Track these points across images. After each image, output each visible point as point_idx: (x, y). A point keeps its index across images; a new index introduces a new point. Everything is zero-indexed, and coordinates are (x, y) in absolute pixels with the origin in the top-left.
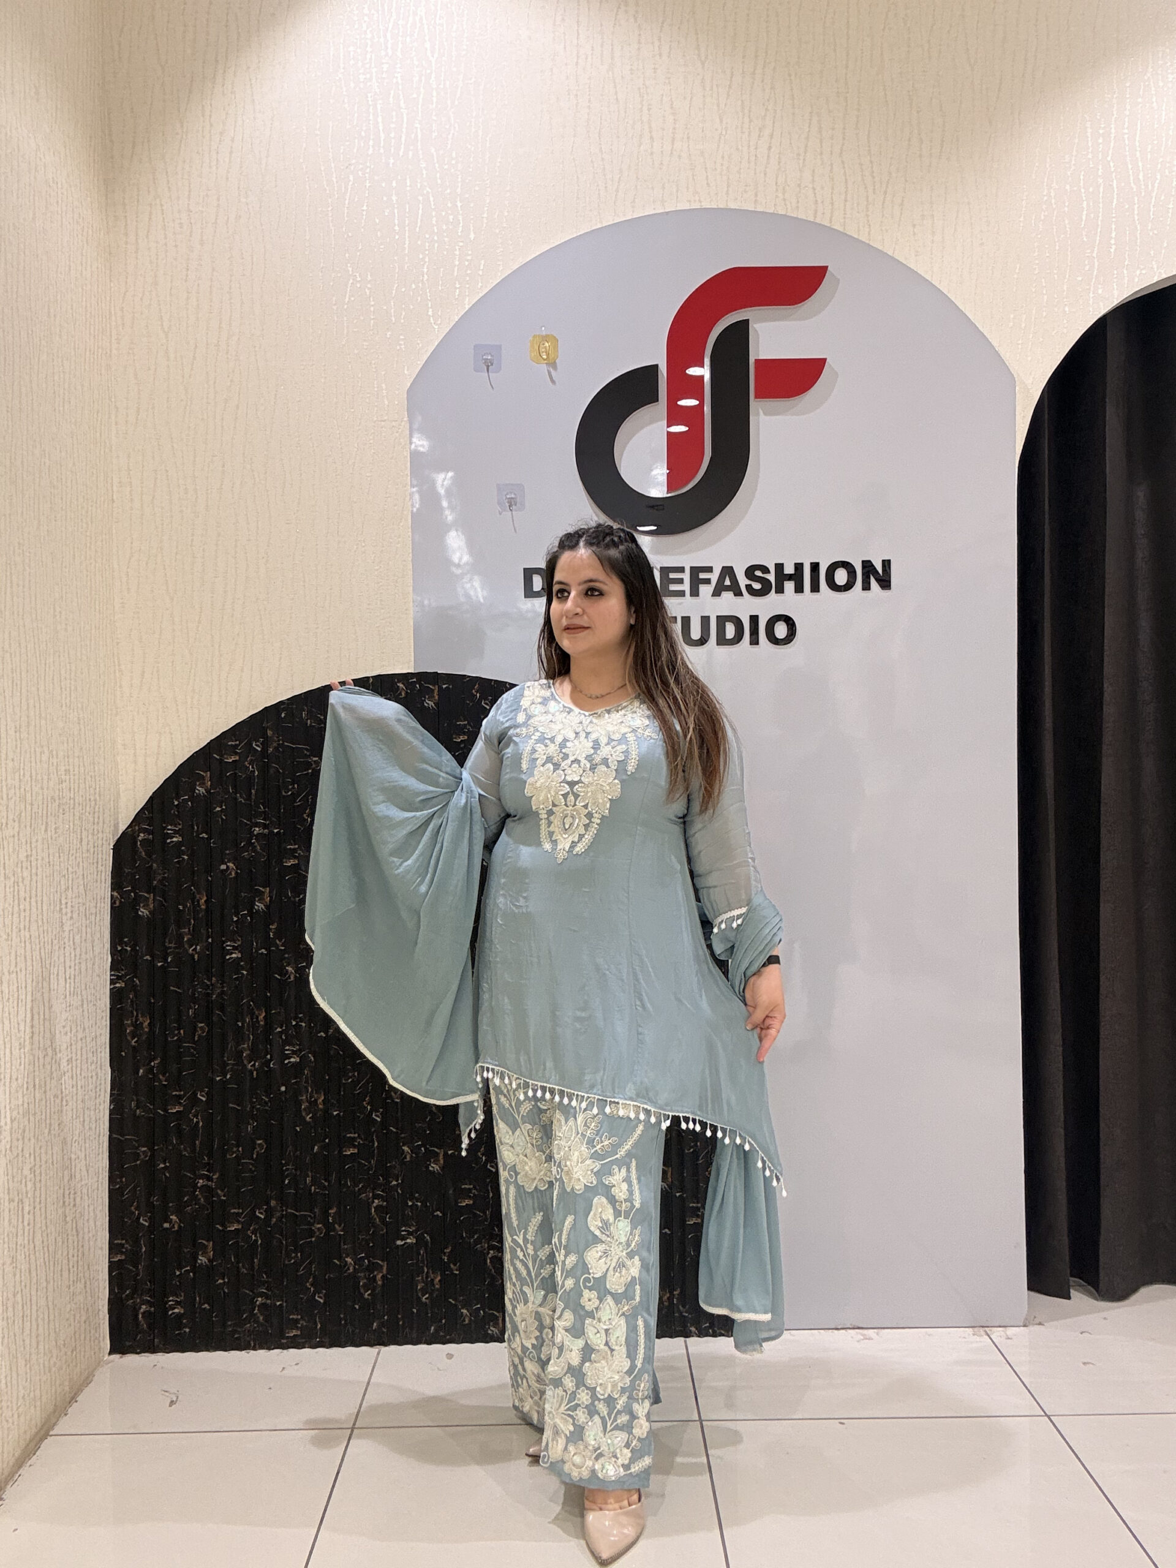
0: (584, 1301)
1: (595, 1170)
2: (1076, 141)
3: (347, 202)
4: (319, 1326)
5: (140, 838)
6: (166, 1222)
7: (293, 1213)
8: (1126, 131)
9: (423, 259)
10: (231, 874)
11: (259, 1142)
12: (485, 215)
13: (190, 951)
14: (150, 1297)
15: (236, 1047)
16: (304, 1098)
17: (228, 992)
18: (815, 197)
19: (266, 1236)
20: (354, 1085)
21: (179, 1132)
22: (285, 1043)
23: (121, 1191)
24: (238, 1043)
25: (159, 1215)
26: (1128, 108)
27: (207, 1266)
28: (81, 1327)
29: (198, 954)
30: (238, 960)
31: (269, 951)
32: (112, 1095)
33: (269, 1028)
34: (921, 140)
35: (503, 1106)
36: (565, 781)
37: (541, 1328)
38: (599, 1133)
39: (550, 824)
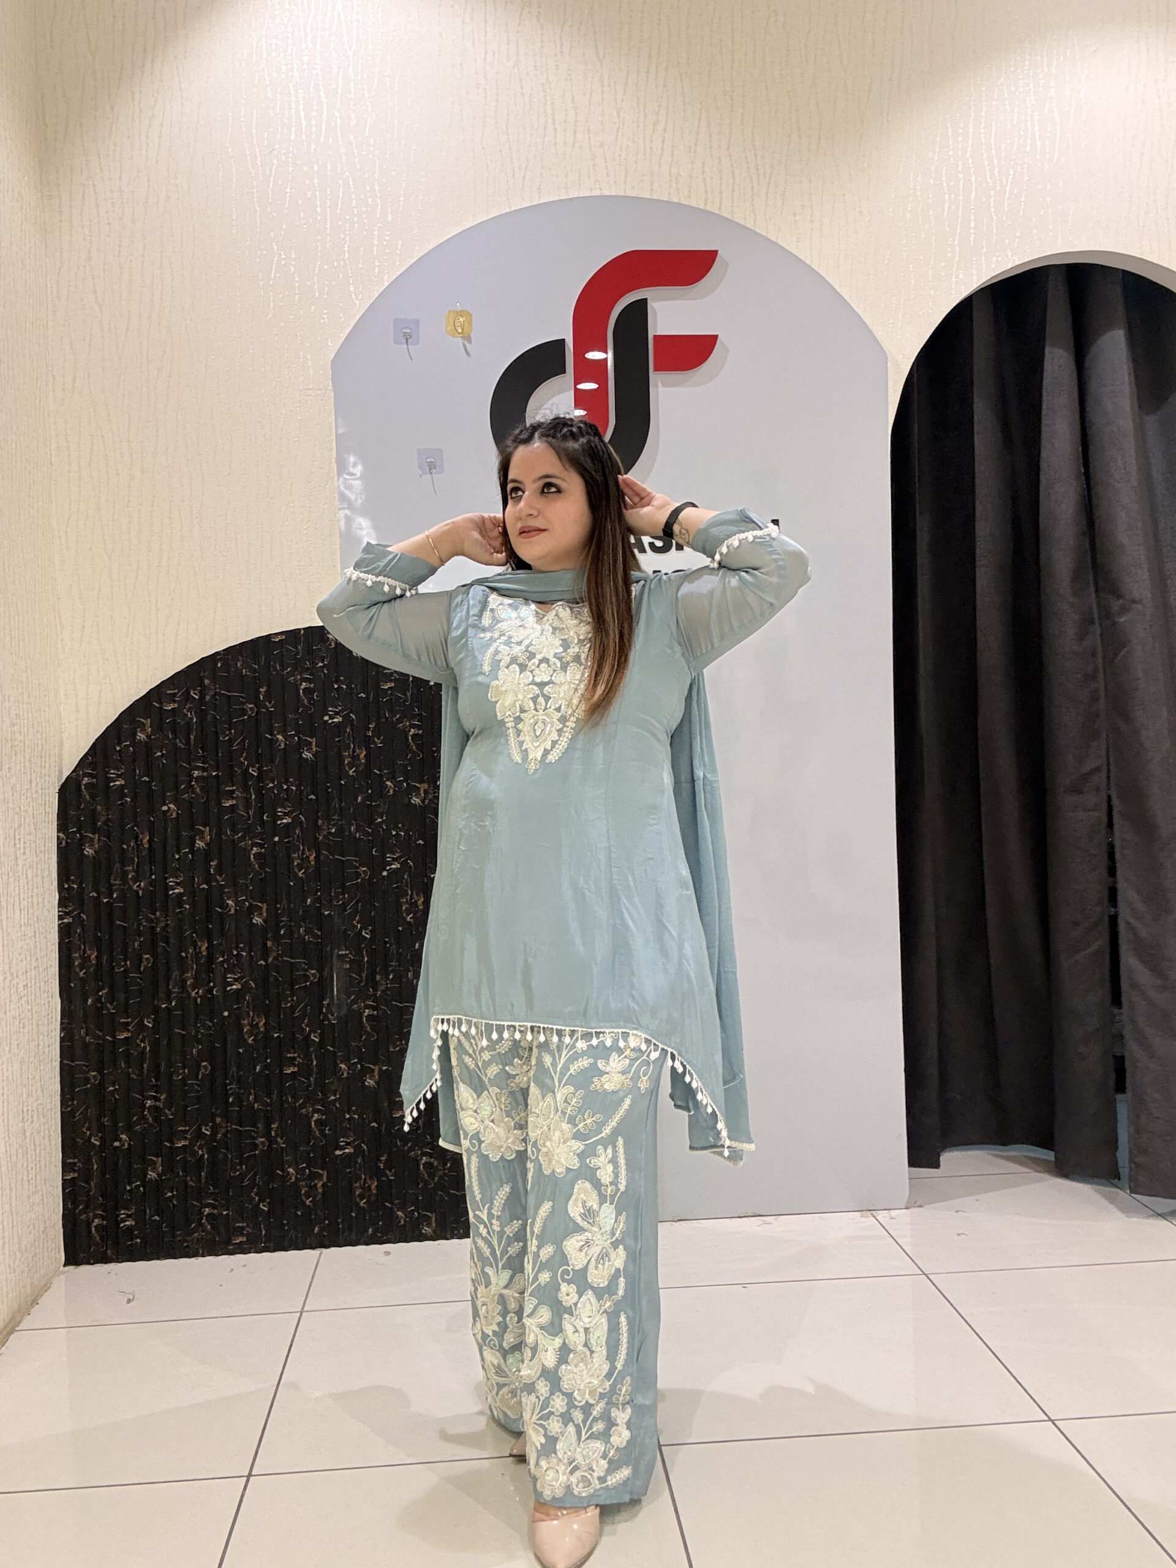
0: (562, 1296)
1: (578, 1152)
2: (938, 139)
3: (271, 185)
4: (264, 1232)
5: (84, 782)
6: (116, 1140)
7: (237, 1129)
8: (982, 131)
9: (344, 239)
10: (171, 814)
11: (204, 1064)
12: (402, 199)
13: (135, 887)
14: (103, 1211)
15: (181, 977)
16: (246, 1022)
17: (172, 926)
18: (706, 187)
19: (213, 1151)
20: (293, 1008)
21: (127, 1056)
22: (227, 971)
23: (72, 1113)
24: (183, 972)
25: (109, 1135)
26: (984, 109)
27: (156, 1180)
28: (39, 1236)
29: (143, 889)
30: (180, 895)
31: (210, 886)
32: (62, 1024)
33: (210, 958)
34: (800, 137)
35: (467, 1068)
36: (533, 683)
37: (504, 1313)
38: (581, 1110)
39: (518, 732)
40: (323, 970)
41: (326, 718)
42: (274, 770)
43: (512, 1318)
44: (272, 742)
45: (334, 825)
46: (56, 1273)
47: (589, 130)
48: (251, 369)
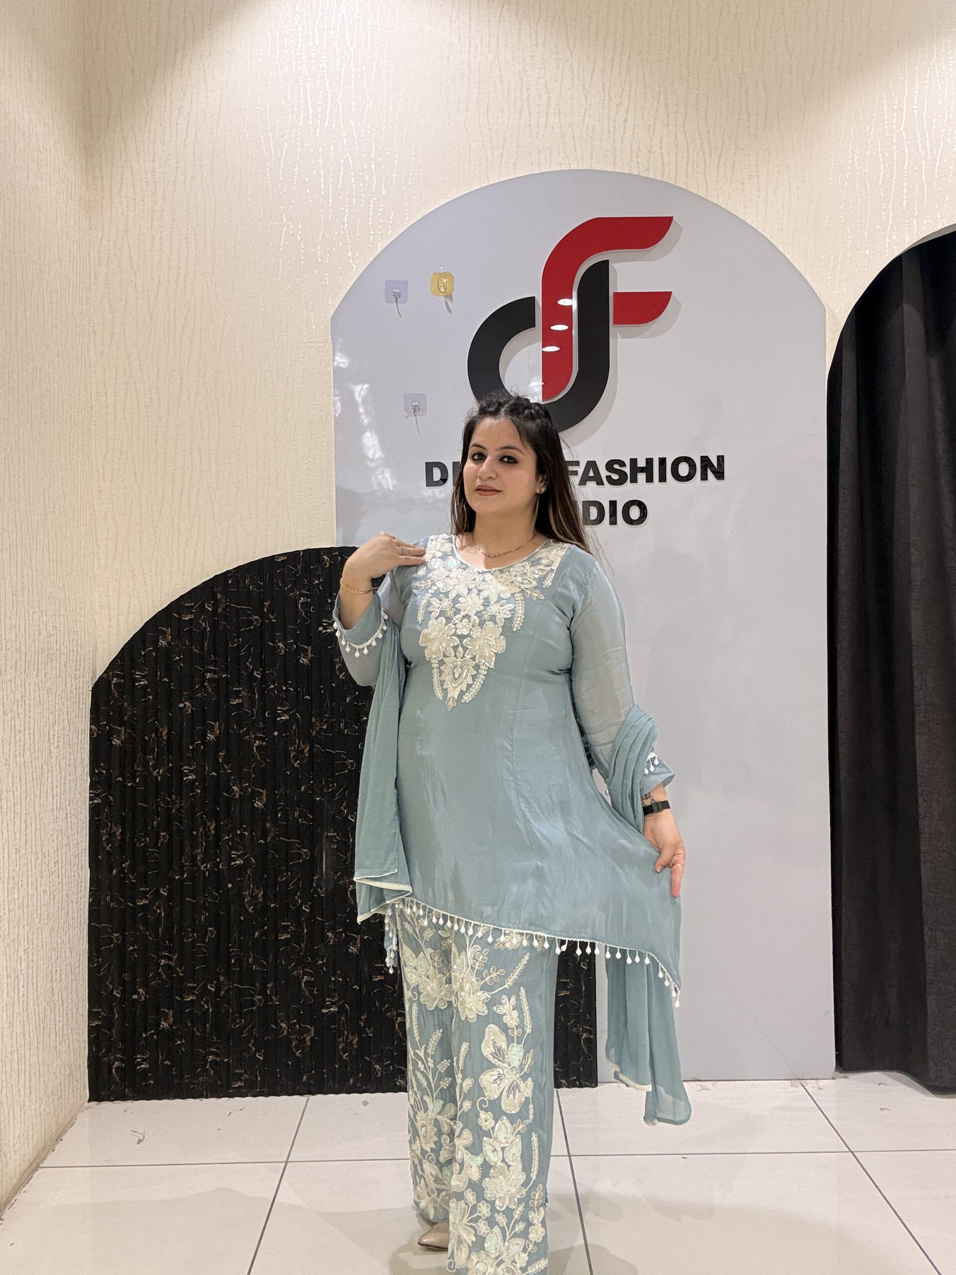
0: (481, 1122)
1: (486, 1001)
2: (875, 115)
3: (282, 164)
4: (259, 1079)
5: (113, 682)
6: (134, 993)
7: (238, 987)
8: (915, 107)
9: (344, 211)
10: (187, 711)
11: (210, 929)
12: (394, 175)
13: (155, 774)
14: (122, 1055)
15: (192, 853)
16: (247, 893)
17: (185, 808)
18: (663, 160)
19: (217, 1006)
20: (287, 882)
21: (146, 921)
22: (231, 848)
23: (98, 970)
24: (194, 847)
25: (128, 989)
26: (917, 88)
27: (168, 1030)
28: (65, 1079)
29: (161, 776)
30: (193, 781)
31: (218, 774)
32: (90, 891)
33: (218, 837)
34: (749, 115)
35: (407, 932)
36: (455, 634)
37: (439, 1133)
38: (486, 966)
39: (441, 673)
40: (314, 849)
41: (321, 629)
42: (275, 673)
43: (445, 1139)
44: (275, 648)
45: (325, 723)
46: (81, 1109)
47: (560, 112)
48: (262, 325)
